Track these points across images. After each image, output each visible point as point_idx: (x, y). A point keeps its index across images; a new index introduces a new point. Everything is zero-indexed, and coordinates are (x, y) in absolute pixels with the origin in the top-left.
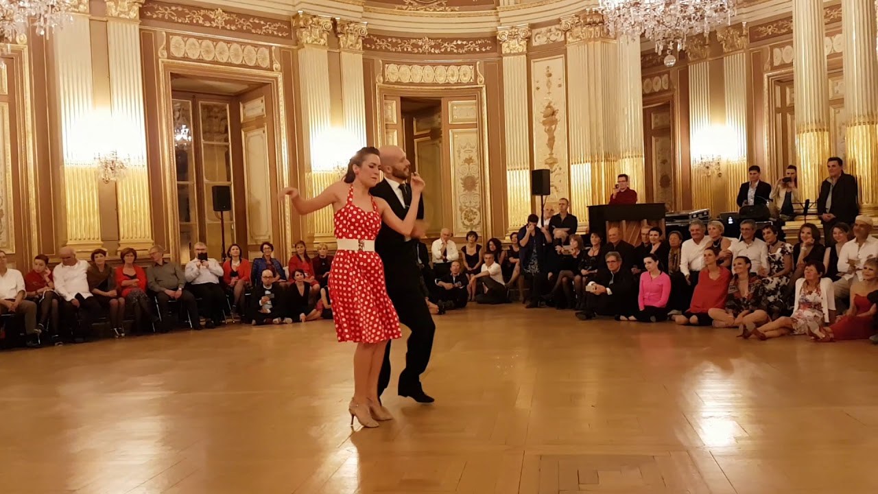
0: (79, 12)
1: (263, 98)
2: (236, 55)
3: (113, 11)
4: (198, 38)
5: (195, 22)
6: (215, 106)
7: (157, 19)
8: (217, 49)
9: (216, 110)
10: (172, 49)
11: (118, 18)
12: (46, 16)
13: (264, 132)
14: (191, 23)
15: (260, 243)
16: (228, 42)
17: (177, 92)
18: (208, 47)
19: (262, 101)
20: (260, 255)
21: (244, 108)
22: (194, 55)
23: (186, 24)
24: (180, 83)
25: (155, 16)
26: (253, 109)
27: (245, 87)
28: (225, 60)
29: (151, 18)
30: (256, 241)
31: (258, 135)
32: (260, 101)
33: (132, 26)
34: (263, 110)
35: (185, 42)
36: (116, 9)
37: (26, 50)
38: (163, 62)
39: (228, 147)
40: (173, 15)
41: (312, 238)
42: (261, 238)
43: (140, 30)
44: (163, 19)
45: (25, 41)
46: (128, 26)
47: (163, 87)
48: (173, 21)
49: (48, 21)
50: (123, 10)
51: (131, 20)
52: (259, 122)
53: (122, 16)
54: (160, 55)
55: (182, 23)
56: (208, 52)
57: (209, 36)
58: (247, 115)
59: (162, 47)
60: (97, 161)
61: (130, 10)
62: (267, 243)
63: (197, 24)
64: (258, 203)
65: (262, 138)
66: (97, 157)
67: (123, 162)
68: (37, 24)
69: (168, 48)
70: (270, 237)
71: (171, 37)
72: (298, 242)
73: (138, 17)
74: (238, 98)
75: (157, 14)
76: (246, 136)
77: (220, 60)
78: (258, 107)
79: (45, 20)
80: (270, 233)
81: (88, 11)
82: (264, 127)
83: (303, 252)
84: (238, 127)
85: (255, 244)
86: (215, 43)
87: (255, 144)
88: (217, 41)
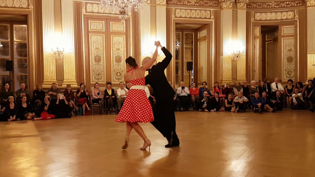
0: (147, 3)
1: (206, 29)
2: (198, 15)
3: (158, 2)
4: (185, 9)
5: (184, 4)
6: (189, 34)
7: (172, 4)
8: (192, 13)
9: (189, 35)
10: (176, 14)
11: (159, 4)
12: (138, 4)
13: (206, 42)
14: (183, 4)
15: (202, 82)
16: (195, 10)
17: (177, 29)
18: (188, 12)
19: (206, 31)
20: (202, 86)
21: (199, 34)
22: (183, 15)
23: (181, 5)
24: (178, 26)
25: (171, 3)
26: (203, 33)
27: (200, 26)
28: (194, 17)
29: (170, 4)
30: (201, 81)
31: (204, 43)
32: (205, 30)
33: (164, 7)
34: (206, 34)
35: (181, 11)
36: (159, 2)
37: (131, 17)
38: (173, 19)
39: (192, 48)
40: (177, 2)
41: (222, 81)
42: (203, 80)
43: (166, 8)
44: (174, 4)
45: (131, 15)
46: (163, 7)
47: (173, 28)
48: (177, 4)
49: (139, 6)
50: (161, 2)
51: (164, 5)
52: (204, 38)
53: (161, 4)
54: (172, 17)
55: (180, 5)
56: (188, 14)
57: (189, 8)
58: (200, 36)
59: (173, 14)
60: (151, 54)
61: (163, 2)
62: (205, 82)
63: (186, 5)
64: (202, 68)
65: (205, 44)
66: (151, 52)
67: (159, 54)
68: (135, 7)
69: (175, 14)
70: (206, 80)
71: (176, 10)
72: (216, 82)
73: (166, 4)
74: (197, 30)
75: (172, 2)
76: (199, 44)
77: (192, 17)
78: (205, 33)
79: (138, 6)
80: (206, 79)
81: (150, 3)
82: (206, 40)
83: (218, 86)
84: (197, 40)
85: (200, 82)
86: (191, 11)
87: (202, 47)
88: (191, 10)
